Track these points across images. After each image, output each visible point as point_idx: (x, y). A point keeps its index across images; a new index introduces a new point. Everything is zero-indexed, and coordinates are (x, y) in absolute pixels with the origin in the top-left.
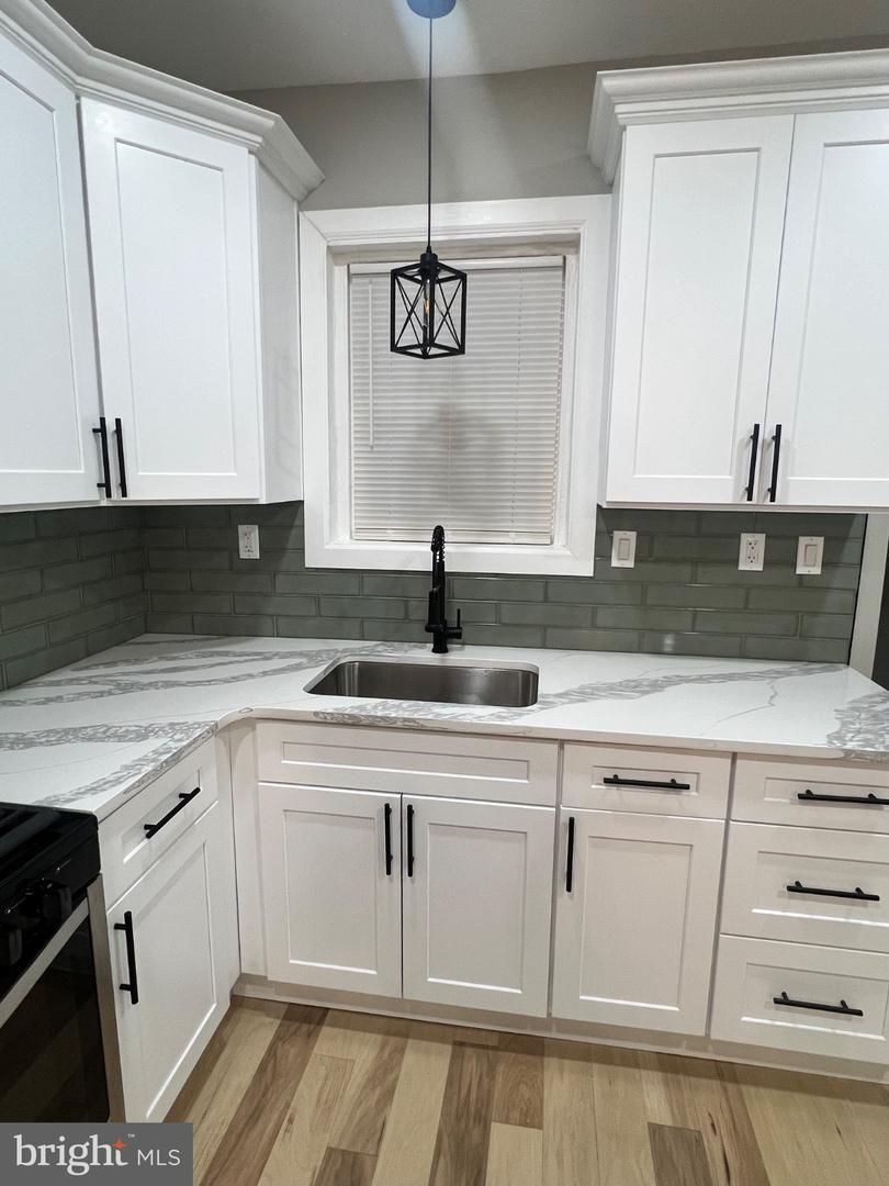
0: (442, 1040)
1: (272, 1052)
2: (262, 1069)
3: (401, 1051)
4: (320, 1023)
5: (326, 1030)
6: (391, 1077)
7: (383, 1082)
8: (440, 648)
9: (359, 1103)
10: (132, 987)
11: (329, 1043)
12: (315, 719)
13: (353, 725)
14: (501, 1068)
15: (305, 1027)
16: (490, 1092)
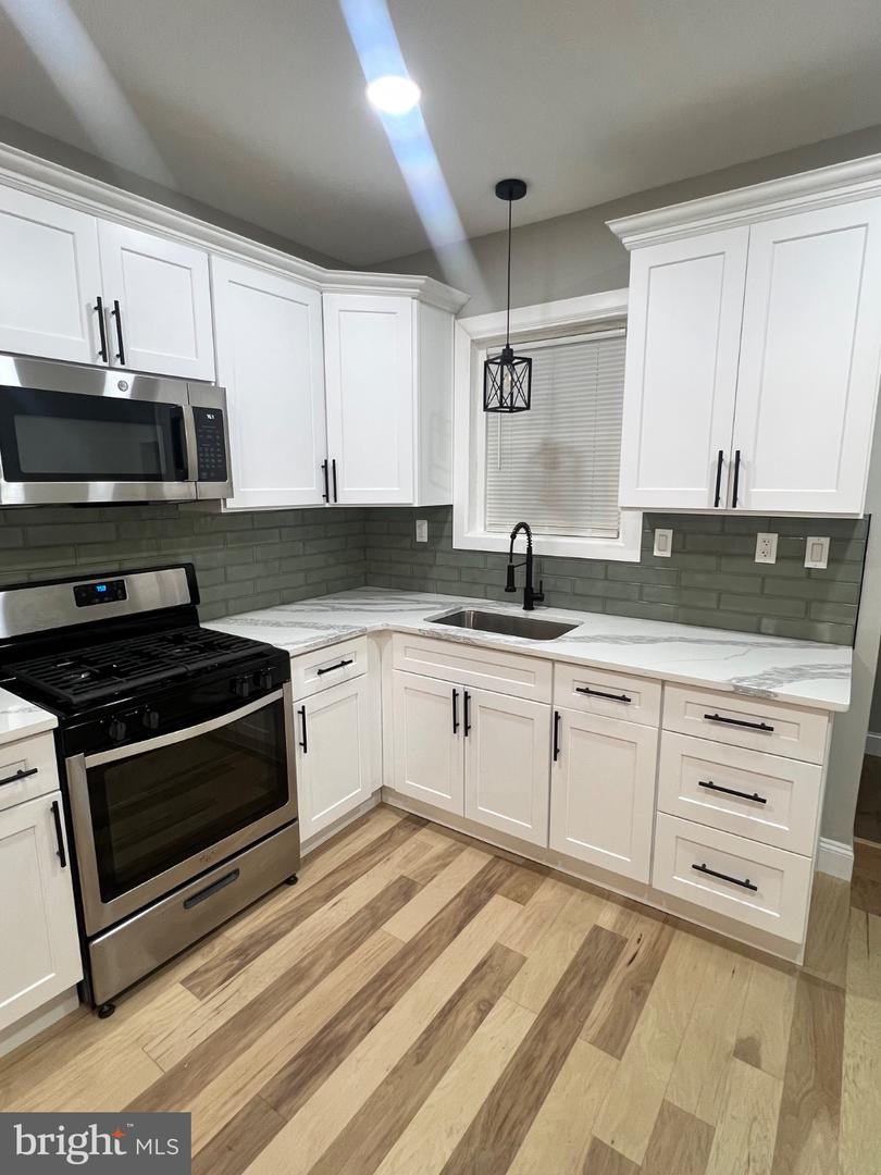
0: (489, 853)
1: (391, 831)
2: (383, 836)
3: (462, 850)
4: (423, 826)
5: (424, 830)
6: (450, 859)
7: (444, 861)
8: (528, 607)
9: (427, 863)
10: (304, 744)
11: (423, 836)
12: (418, 633)
13: (438, 639)
14: (517, 874)
15: (414, 826)
16: (502, 883)
